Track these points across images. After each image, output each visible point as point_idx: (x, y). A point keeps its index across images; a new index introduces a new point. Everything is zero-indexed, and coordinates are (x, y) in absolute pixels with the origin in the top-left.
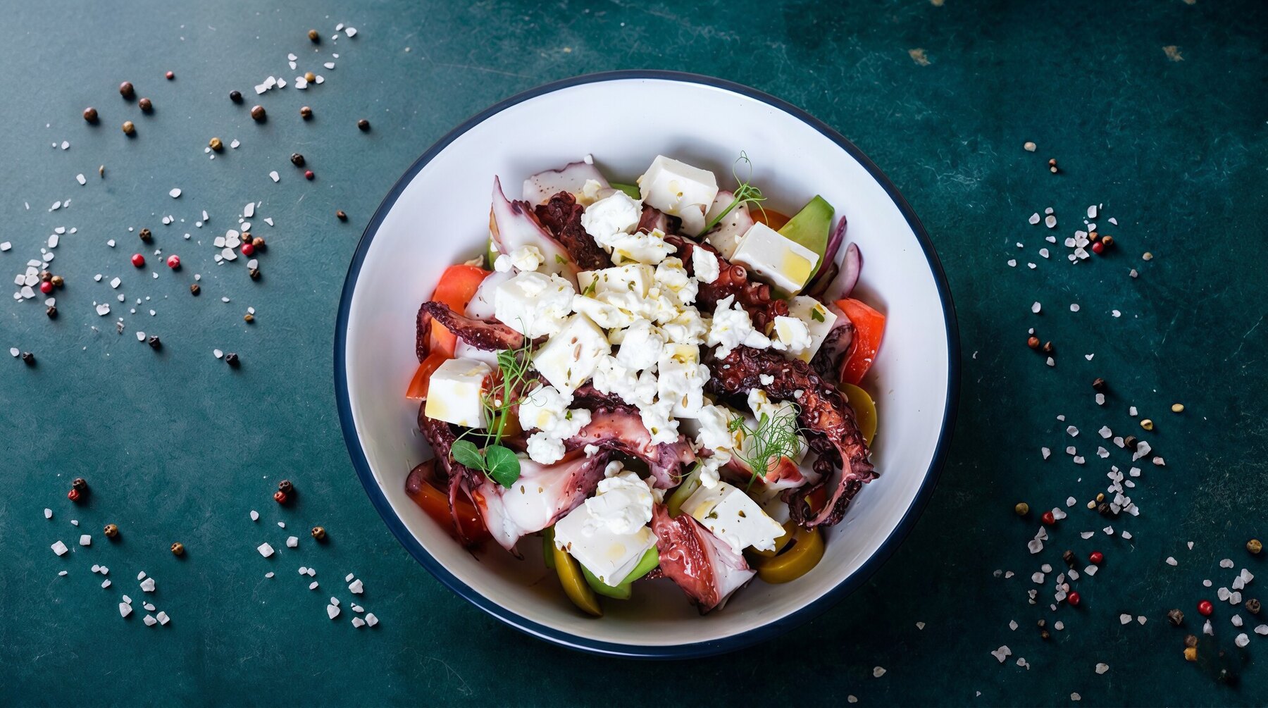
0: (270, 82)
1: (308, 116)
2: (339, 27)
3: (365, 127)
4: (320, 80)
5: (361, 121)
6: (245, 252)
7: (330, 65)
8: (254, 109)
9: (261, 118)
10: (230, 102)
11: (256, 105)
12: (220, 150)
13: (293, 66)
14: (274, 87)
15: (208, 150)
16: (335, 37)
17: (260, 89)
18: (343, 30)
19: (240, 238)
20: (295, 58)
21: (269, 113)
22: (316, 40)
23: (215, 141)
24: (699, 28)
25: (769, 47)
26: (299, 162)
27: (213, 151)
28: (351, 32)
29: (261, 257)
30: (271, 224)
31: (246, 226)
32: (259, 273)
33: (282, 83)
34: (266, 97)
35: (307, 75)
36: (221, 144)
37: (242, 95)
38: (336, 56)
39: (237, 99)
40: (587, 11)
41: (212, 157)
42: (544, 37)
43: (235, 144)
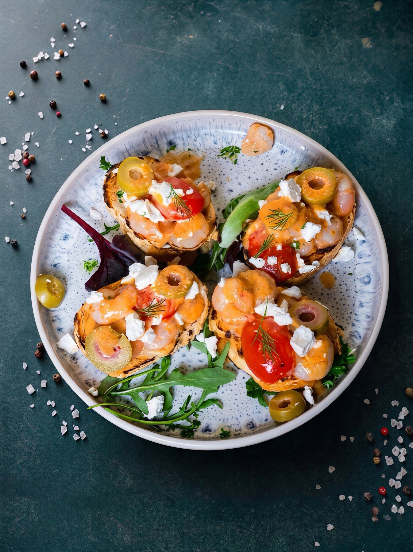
0: (41, 55)
1: (60, 77)
2: (77, 21)
3: (87, 84)
4: (66, 54)
5: (85, 80)
6: (25, 164)
7: (71, 45)
8: (32, 72)
9: (35, 78)
10: (20, 67)
11: (33, 70)
12: (13, 98)
13: (53, 45)
14: (43, 59)
15: (7, 98)
16: (75, 27)
17: (35, 60)
18: (79, 23)
19: (22, 154)
20: (54, 40)
21: (39, 75)
22: (65, 29)
23: (11, 92)
24: (258, 24)
25: (292, 37)
26: (54, 106)
27: (10, 99)
28: (83, 24)
29: (32, 166)
30: (38, 146)
31: (25, 147)
32: (31, 178)
33: (47, 57)
34: (38, 64)
35: (60, 51)
36: (14, 94)
37: (27, 64)
38: (75, 39)
39: (24, 65)
40: (202, 12)
41: (10, 102)
42: (180, 29)
43: (22, 94)
